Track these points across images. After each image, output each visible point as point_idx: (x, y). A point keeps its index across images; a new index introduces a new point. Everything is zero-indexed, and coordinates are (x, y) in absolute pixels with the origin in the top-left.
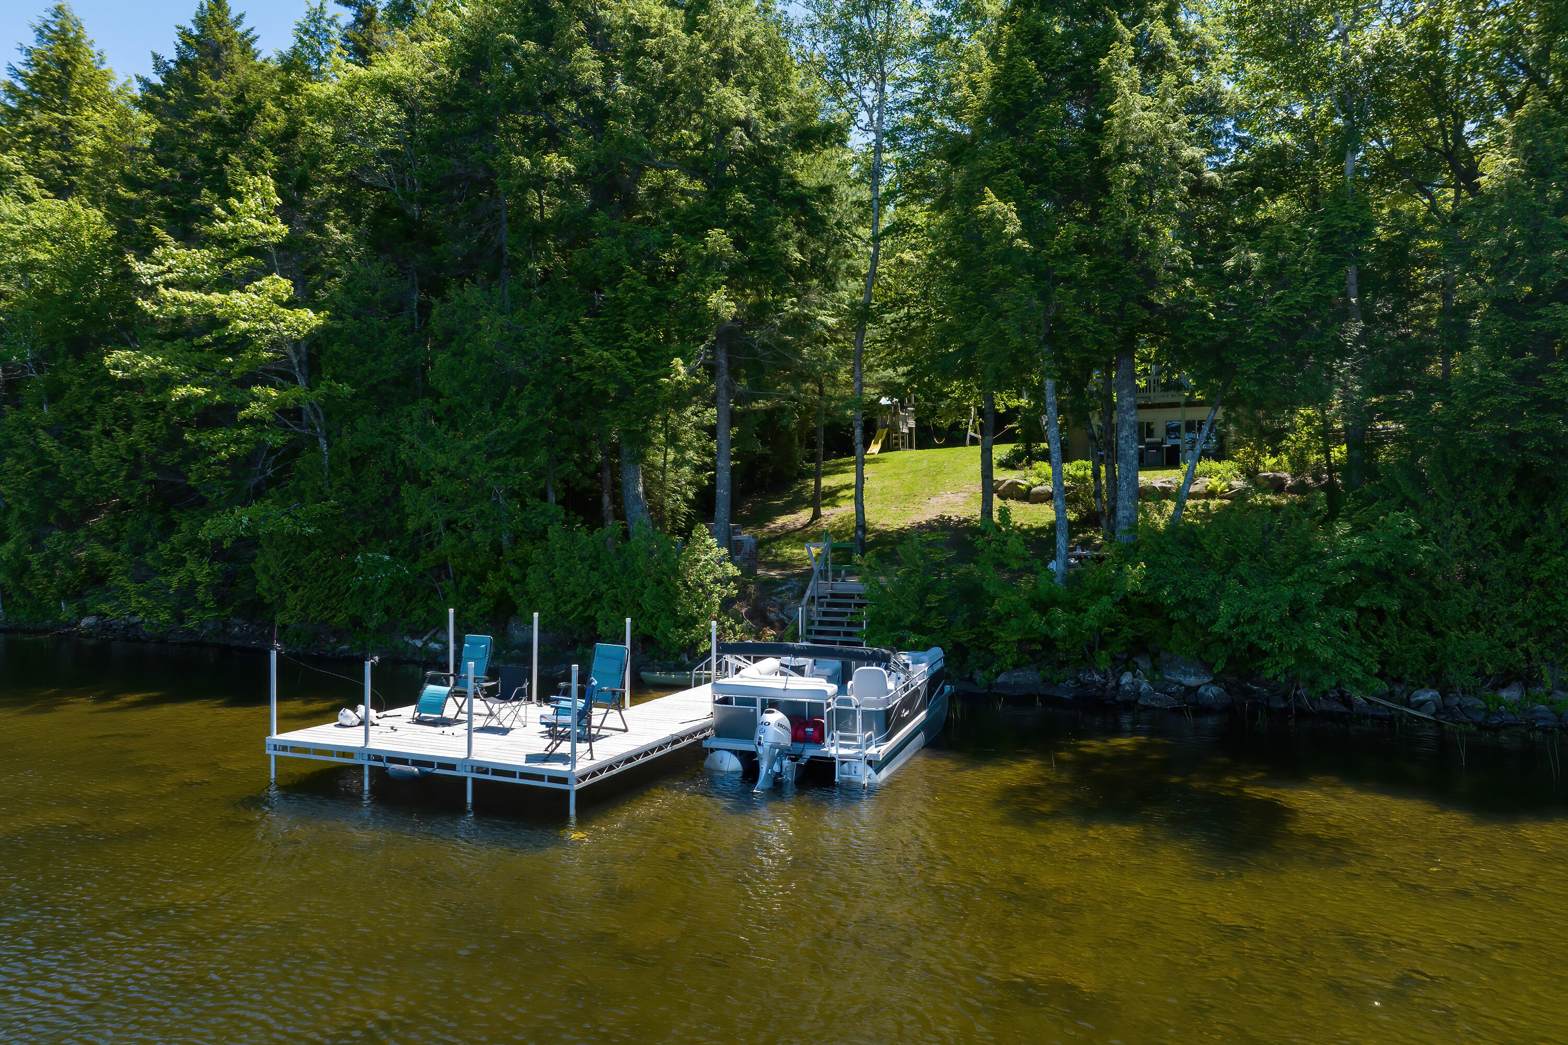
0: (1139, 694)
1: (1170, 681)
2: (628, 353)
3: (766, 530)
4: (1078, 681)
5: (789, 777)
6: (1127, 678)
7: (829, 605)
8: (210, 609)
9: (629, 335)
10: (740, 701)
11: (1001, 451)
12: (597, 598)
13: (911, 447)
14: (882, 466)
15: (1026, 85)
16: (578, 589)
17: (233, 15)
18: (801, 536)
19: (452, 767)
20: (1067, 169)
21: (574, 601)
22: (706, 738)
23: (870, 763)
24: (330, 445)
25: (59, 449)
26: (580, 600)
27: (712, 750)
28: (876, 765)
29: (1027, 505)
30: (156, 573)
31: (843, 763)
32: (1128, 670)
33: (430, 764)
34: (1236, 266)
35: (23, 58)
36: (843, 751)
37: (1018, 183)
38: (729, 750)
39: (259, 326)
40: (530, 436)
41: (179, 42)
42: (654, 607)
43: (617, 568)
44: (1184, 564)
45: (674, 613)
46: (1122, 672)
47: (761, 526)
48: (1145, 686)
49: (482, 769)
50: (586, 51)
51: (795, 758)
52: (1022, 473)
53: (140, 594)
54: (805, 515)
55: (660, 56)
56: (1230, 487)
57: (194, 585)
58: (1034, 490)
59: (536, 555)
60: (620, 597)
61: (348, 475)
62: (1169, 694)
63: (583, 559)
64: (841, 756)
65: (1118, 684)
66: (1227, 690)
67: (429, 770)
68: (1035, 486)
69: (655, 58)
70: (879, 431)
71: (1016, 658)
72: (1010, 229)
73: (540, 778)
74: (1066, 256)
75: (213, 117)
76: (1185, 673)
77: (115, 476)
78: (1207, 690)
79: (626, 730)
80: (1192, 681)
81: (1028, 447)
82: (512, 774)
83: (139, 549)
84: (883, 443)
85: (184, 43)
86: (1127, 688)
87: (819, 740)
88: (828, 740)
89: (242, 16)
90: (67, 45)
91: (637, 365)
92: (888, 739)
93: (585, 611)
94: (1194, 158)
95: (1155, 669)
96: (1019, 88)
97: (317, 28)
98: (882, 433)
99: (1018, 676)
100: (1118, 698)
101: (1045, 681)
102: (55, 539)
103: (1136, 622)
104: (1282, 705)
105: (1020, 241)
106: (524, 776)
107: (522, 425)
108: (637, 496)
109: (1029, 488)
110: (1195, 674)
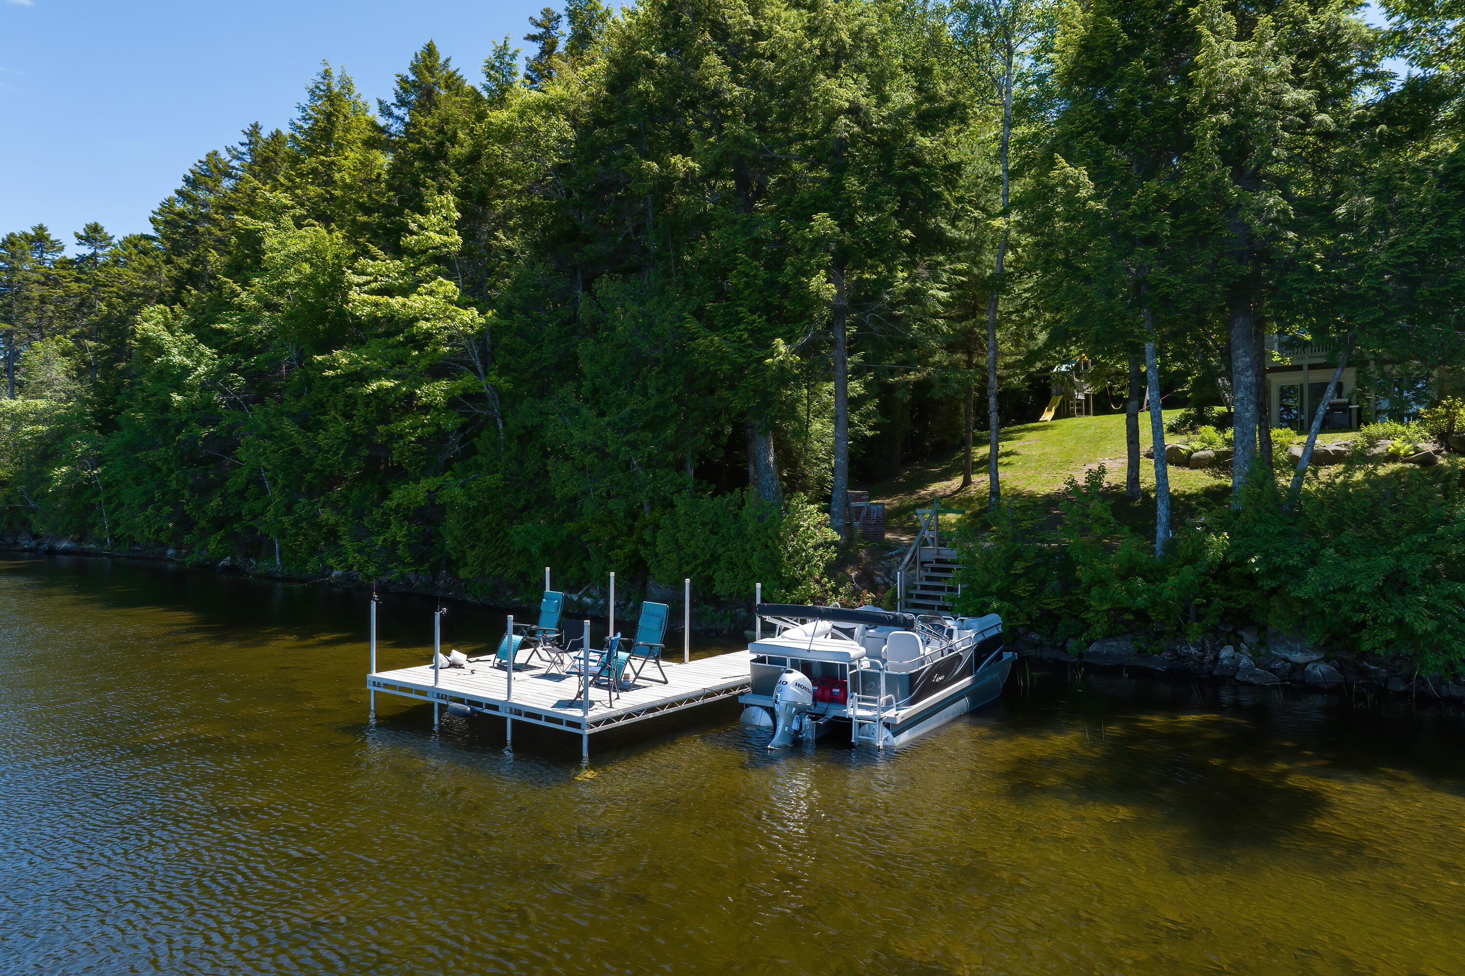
0: (1238, 669)
1: (1277, 657)
2: (741, 335)
3: (915, 497)
4: (1175, 652)
5: (809, 734)
6: (1226, 652)
7: (934, 570)
8: (409, 564)
9: (744, 318)
10: (772, 661)
11: (1170, 416)
12: (715, 559)
13: (1087, 413)
14: (1050, 432)
15: (1111, 45)
16: (698, 552)
17: (441, 61)
18: (946, 503)
19: (495, 708)
20: (1153, 126)
21: (695, 563)
22: (742, 694)
23: (887, 726)
24: (504, 424)
25: (298, 432)
26: (699, 561)
27: (747, 706)
28: (896, 729)
29: (1187, 471)
30: (372, 534)
31: (860, 725)
32: (1229, 643)
33: (479, 704)
34: (1349, 212)
35: (300, 115)
36: (861, 713)
37: (1097, 144)
38: (761, 707)
39: (440, 324)
40: (661, 413)
41: (398, 88)
42: (761, 569)
43: (732, 532)
44: (1283, 533)
45: (779, 575)
46: (1222, 645)
47: (912, 493)
48: (1245, 661)
49: (518, 710)
50: (713, 59)
51: (815, 717)
52: (1184, 438)
53: (355, 551)
54: (957, 482)
55: (772, 57)
56: (1417, 450)
57: (395, 543)
58: (1195, 455)
59: (665, 521)
60: (735, 560)
61: (514, 450)
62: (1272, 671)
63: (703, 524)
64: (859, 718)
65: (1217, 659)
66: (1340, 670)
67: (479, 709)
68: (1197, 451)
69: (767, 59)
70: (1053, 398)
71: (1106, 627)
72: (1083, 193)
73: (559, 721)
74: (1144, 216)
75: (420, 149)
76: (1291, 649)
77: (336, 454)
78: (1314, 668)
79: (666, 682)
80: (1298, 657)
81: (1200, 411)
82: (538, 717)
83: (360, 513)
84: (1056, 410)
85: (402, 88)
86: (1226, 662)
87: (842, 701)
88: (849, 702)
89: (448, 60)
90: (332, 100)
91: (749, 345)
92: (912, 702)
93: (704, 571)
94: (1298, 101)
95: (1261, 643)
96: (1104, 48)
97: (502, 63)
98: (1057, 400)
99: (1111, 646)
100: (1215, 673)
101: (1139, 652)
102: (302, 506)
103: (1234, 593)
104: (1402, 688)
105: (1093, 203)
106: (549, 719)
107: (653, 402)
108: (768, 465)
109: (1190, 453)
110: (1302, 651)
